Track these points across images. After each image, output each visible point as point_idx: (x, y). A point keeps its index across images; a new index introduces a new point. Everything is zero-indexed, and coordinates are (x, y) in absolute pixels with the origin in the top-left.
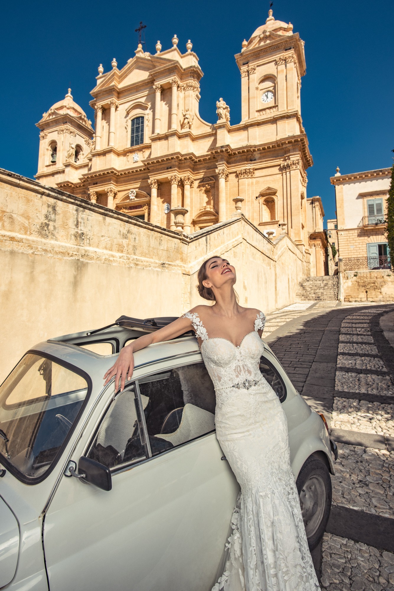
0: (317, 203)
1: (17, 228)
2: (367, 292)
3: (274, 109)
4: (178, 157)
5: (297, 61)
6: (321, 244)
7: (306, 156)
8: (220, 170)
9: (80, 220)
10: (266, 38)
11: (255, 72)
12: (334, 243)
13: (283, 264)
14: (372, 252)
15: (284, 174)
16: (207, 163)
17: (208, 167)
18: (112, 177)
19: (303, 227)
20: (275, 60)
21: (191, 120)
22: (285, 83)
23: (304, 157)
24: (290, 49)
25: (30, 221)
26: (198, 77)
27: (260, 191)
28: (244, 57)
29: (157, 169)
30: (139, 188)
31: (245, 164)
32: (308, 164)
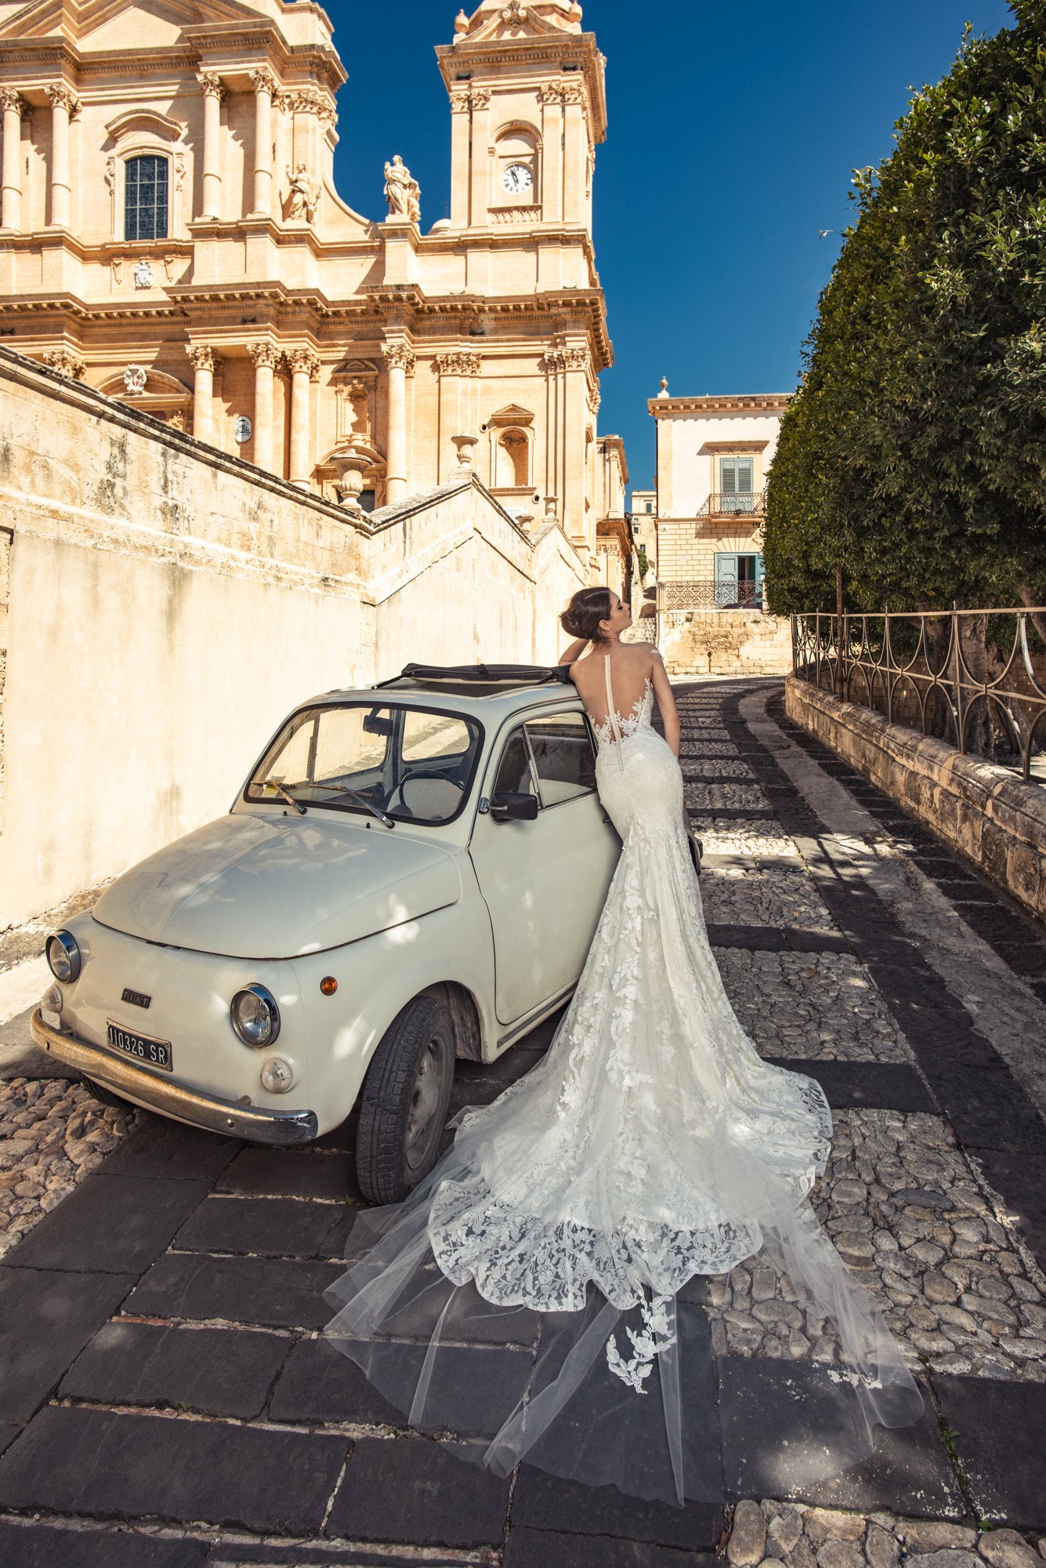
0: (614, 452)
1: (58, 489)
2: (710, 655)
3: (533, 214)
4: (274, 296)
5: (588, 104)
6: (619, 547)
7: (599, 342)
8: (392, 347)
9: (170, 476)
10: (516, 23)
11: (488, 105)
12: (643, 546)
13: (548, 588)
14: (724, 570)
15: (551, 378)
16: (357, 322)
17: (359, 333)
18: (65, 319)
19: (588, 506)
20: (538, 89)
21: (314, 200)
22: (561, 153)
23: (596, 342)
24: (574, 69)
25: (81, 476)
26: (333, 81)
27: (493, 412)
28: (461, 60)
29: (211, 317)
30: (155, 364)
31: (457, 340)
32: (604, 360)
